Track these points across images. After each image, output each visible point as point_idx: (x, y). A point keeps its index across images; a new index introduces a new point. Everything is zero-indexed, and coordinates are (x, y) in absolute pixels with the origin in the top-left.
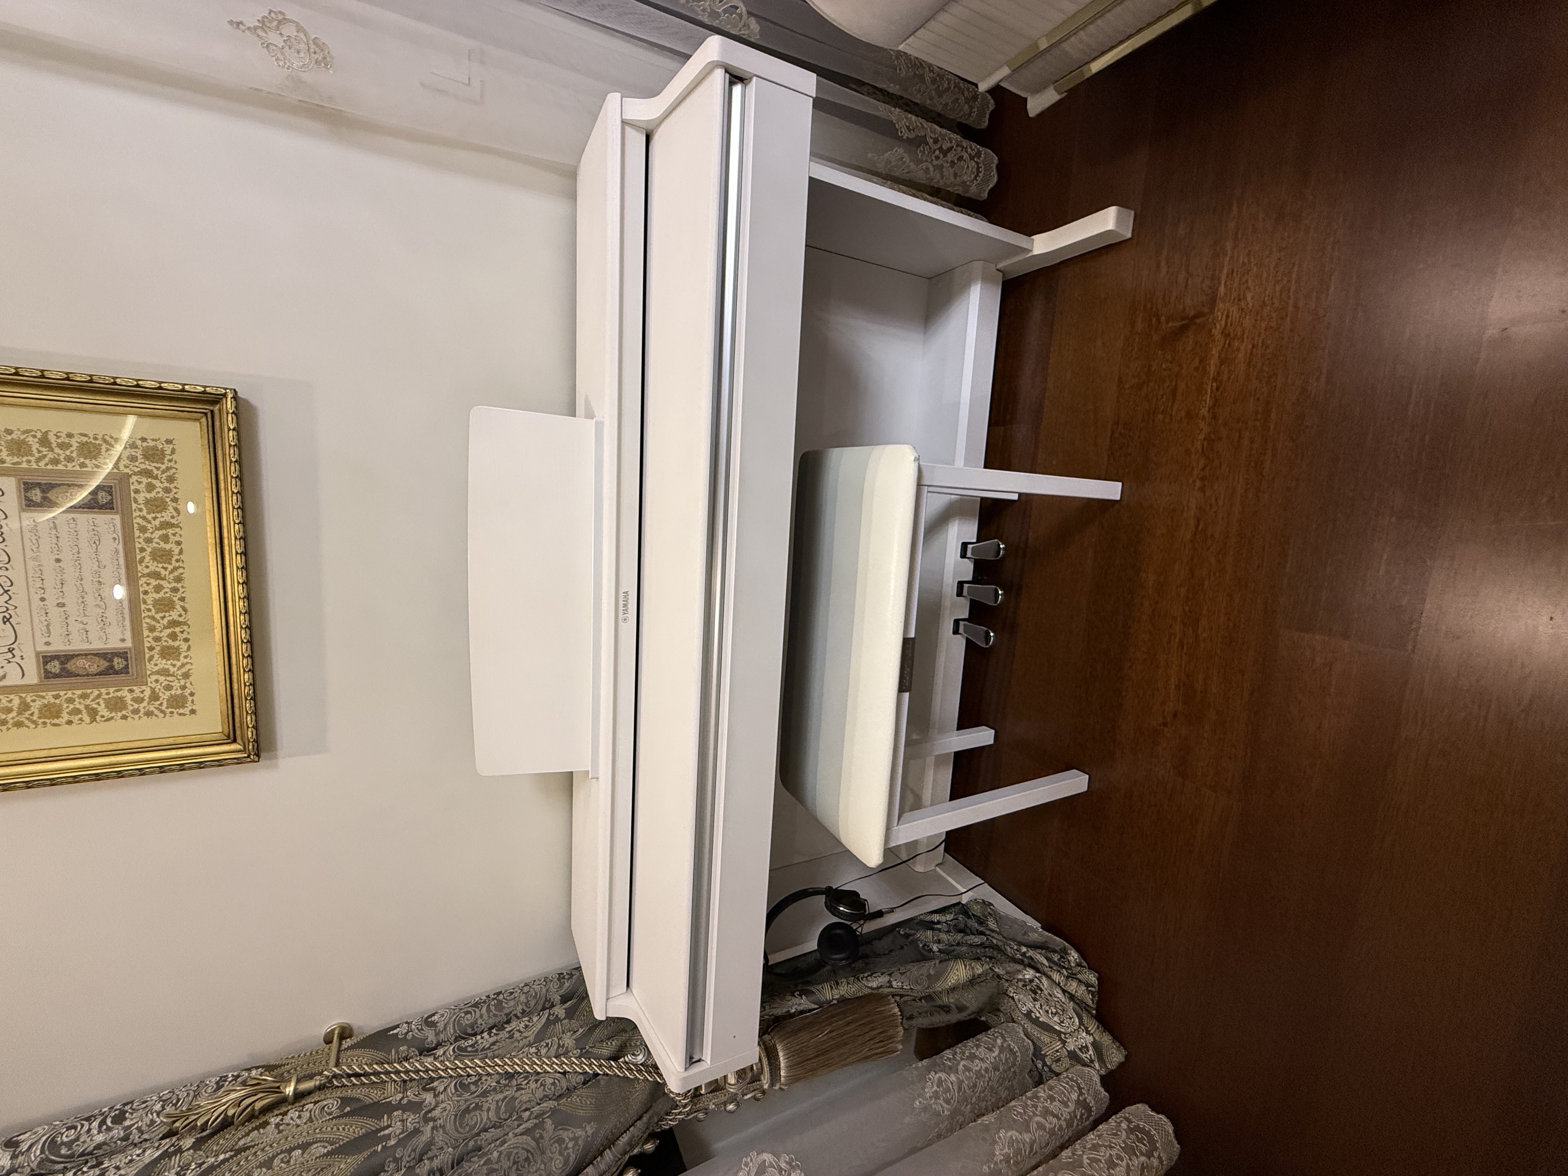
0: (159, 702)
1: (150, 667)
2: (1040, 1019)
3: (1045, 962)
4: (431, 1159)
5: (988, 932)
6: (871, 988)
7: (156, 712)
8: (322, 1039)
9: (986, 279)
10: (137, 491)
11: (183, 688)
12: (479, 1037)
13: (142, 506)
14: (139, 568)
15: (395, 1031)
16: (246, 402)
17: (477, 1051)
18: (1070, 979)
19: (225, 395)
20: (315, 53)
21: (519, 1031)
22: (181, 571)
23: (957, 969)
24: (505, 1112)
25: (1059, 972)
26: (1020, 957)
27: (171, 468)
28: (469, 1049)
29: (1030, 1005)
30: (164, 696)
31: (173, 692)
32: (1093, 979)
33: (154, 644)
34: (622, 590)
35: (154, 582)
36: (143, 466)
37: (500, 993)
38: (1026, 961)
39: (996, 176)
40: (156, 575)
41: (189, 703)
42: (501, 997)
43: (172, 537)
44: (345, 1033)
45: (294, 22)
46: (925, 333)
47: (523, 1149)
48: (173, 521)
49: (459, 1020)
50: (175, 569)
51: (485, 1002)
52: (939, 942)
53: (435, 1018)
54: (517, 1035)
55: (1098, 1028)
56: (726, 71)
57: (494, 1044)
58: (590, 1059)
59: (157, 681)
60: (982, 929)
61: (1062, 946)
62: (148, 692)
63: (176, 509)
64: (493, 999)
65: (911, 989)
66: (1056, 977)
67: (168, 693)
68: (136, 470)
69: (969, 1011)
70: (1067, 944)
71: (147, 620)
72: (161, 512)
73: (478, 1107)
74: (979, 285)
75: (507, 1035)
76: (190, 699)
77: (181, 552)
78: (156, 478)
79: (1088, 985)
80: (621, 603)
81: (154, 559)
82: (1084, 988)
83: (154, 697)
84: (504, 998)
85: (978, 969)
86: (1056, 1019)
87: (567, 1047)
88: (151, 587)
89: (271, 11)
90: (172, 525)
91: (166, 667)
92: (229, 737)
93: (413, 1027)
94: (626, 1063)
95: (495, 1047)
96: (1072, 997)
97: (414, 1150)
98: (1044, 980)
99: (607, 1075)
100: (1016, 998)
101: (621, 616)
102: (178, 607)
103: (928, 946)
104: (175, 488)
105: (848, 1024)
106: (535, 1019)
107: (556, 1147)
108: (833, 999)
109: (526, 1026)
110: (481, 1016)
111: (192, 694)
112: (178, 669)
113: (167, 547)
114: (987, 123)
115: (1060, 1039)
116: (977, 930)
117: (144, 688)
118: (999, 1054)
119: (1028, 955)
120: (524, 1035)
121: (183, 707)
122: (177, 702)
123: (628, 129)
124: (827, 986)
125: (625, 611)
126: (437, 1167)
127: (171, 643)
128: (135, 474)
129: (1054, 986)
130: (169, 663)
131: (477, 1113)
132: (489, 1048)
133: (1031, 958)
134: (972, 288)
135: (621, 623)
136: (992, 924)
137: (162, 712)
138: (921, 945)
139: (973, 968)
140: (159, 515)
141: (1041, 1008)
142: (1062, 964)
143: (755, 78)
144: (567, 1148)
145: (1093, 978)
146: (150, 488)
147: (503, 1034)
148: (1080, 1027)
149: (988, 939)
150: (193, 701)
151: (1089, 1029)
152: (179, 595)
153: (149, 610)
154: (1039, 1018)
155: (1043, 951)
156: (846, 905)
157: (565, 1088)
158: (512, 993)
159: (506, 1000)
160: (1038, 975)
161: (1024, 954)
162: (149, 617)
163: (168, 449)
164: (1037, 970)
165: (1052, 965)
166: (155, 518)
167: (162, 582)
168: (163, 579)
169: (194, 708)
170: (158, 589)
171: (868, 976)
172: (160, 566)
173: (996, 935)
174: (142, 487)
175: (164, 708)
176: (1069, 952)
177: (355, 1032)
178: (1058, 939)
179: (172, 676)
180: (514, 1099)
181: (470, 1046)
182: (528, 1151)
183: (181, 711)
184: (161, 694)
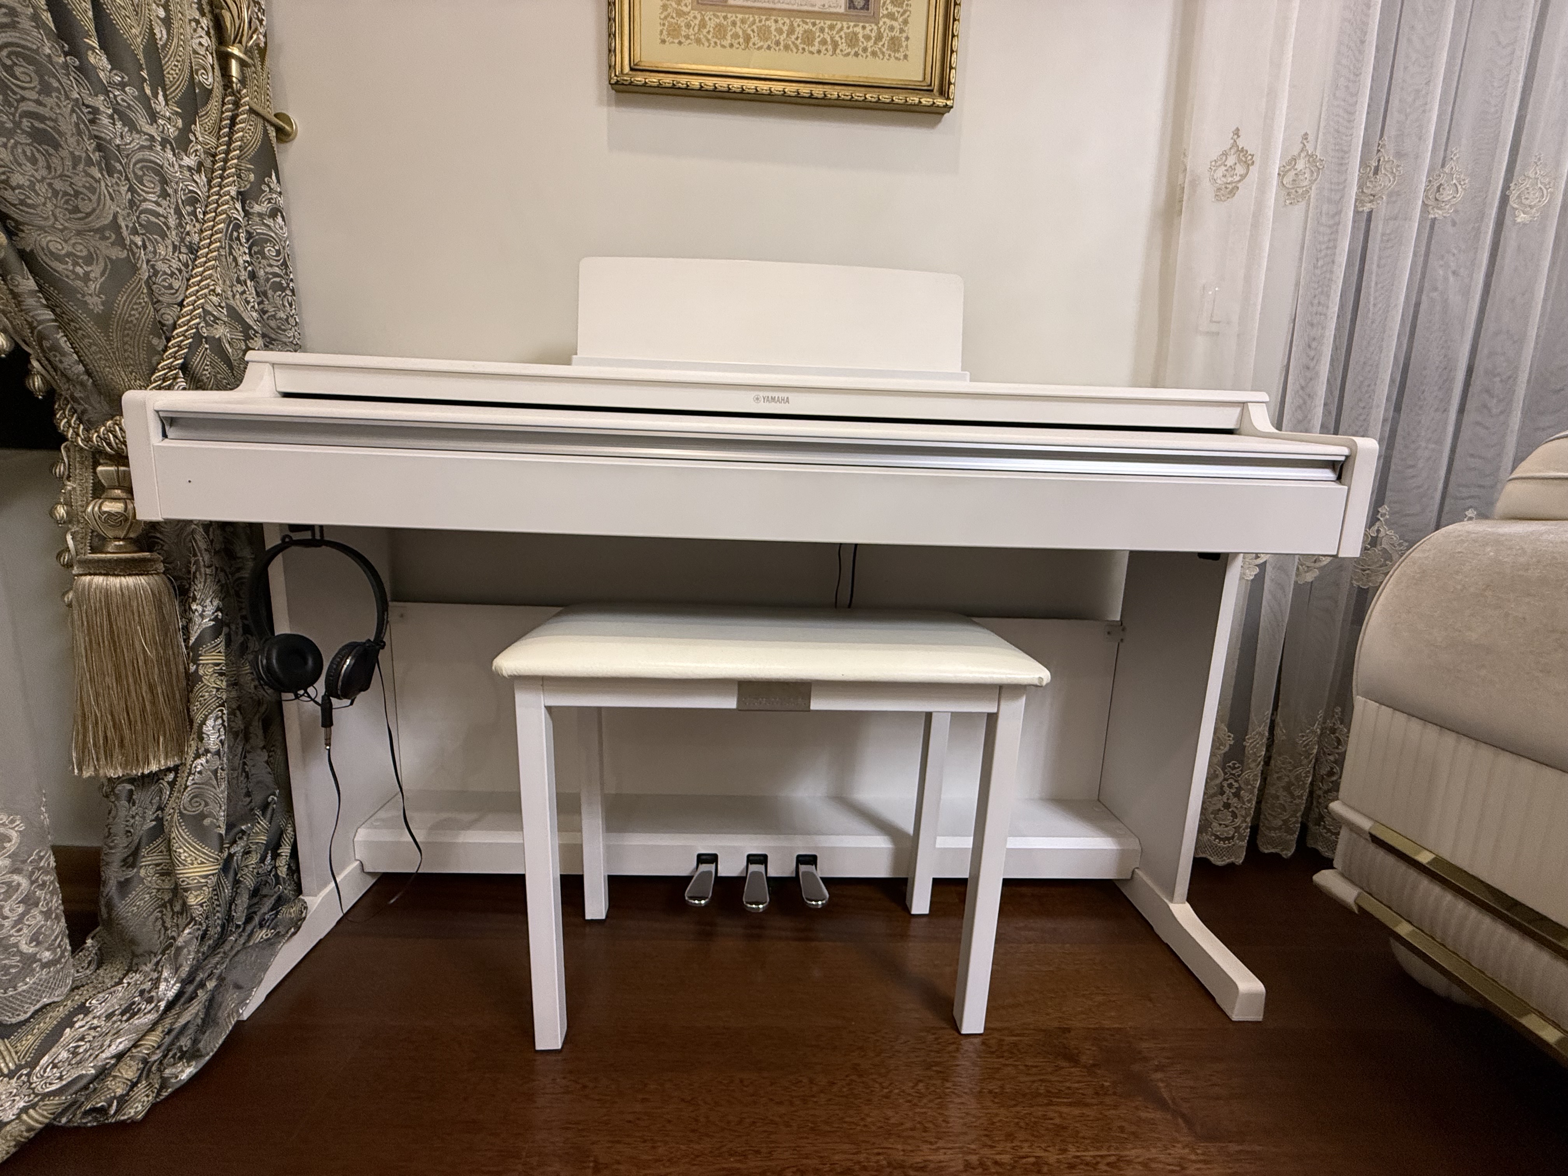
0: (674, 15)
1: (709, 14)
2: (68, 1030)
3: (182, 1021)
4: (111, 117)
5: (249, 928)
6: (203, 723)
7: (665, 13)
8: (283, 112)
9: (1123, 855)
10: (864, 28)
11: (687, 37)
12: (247, 251)
13: (851, 29)
14: (798, 20)
15: (274, 177)
16: (940, 121)
17: (231, 239)
18: (141, 1066)
19: (948, 98)
20: (1226, 188)
21: (244, 292)
22: (795, 50)
23: (203, 863)
24: (149, 221)
25: (159, 1047)
26: (198, 979)
27: (884, 55)
28: (235, 234)
29: (100, 1010)
30: (682, 22)
31: (683, 28)
32: (132, 1111)
33: (729, 21)
34: (792, 396)
35: (785, 28)
36: (885, 35)
37: (294, 294)
38: (190, 989)
39: (1223, 863)
40: (791, 31)
41: (671, 40)
42: (288, 292)
43: (824, 48)
44: (283, 135)
45: (1247, 173)
46: (1042, 799)
47: (94, 210)
48: (838, 51)
49: (271, 241)
50: (797, 47)
51: (286, 274)
52: (247, 853)
53: (279, 220)
54: (240, 288)
55: (30, 1129)
56: (1347, 457)
57: (235, 260)
58: (192, 337)
59: (695, 17)
60: (257, 920)
61: (204, 1052)
62: (685, 9)
63: (848, 54)
64: (288, 284)
65: (186, 787)
66: (153, 1039)
67: (683, 24)
68: (882, 30)
69: (116, 899)
70: (207, 1058)
71: (751, 19)
72: (846, 42)
73: (165, 195)
74: (1114, 847)
75: (242, 278)
76: (676, 41)
77: (812, 53)
78: (875, 43)
79: (123, 1101)
80: (776, 394)
81: (805, 31)
82: (119, 1092)
83: (680, 14)
84: (286, 295)
85: (196, 897)
86: (64, 1055)
87: (212, 326)
88: (781, 26)
89: (1253, 156)
90: (835, 50)
91: (708, 27)
92: (636, 65)
93: (274, 196)
94: (175, 378)
95: (230, 259)
96: (103, 1073)
97: (129, 106)
98: (153, 1017)
99: (165, 351)
100: (119, 988)
101: (762, 394)
102: (762, 43)
103: (240, 838)
104: (867, 56)
105: (151, 688)
106: (255, 314)
107: (81, 251)
108: (198, 665)
109: (248, 302)
110: (271, 266)
111: (680, 43)
112: (705, 36)
113: (816, 43)
114: (1266, 851)
115: (19, 1067)
116: (255, 913)
117: (690, 7)
118: (20, 953)
119: (200, 992)
120: (238, 296)
121: (669, 34)
122: (674, 31)
123: (1238, 410)
124: (221, 659)
125: (767, 399)
126: (99, 119)
127: (730, 34)
128: (879, 29)
129: (134, 1036)
130: (711, 29)
131: (158, 189)
132: (231, 253)
133: (191, 999)
134: (1110, 839)
135: (754, 394)
136: (262, 934)
137: (666, 18)
138: (243, 827)
139: (200, 888)
140: (843, 41)
141: (90, 1029)
142: (171, 1054)
143: (1346, 487)
144: (75, 264)
145: (137, 1109)
146: (868, 38)
147: (244, 275)
148: (37, 1095)
149: (238, 926)
150: (673, 42)
151: (31, 1111)
152: (773, 45)
153: (760, 21)
154: (71, 1027)
155: (199, 1021)
156: (352, 668)
157: (160, 298)
158: (291, 305)
159: (284, 297)
160: (163, 1005)
161: (202, 985)
162: (754, 21)
163: (900, 55)
164: (170, 1005)
165: (174, 1033)
166: (841, 37)
167: (785, 35)
168: (788, 35)
169: (667, 43)
170: (780, 31)
171: (223, 721)
172: (800, 35)
173: (242, 940)
174: (867, 31)
175: (669, 19)
176: (194, 1063)
177: (282, 146)
178: (220, 1042)
179: (699, 30)
180: (164, 236)
181: (238, 236)
182: (88, 215)
183: (665, 32)
184: (682, 19)
